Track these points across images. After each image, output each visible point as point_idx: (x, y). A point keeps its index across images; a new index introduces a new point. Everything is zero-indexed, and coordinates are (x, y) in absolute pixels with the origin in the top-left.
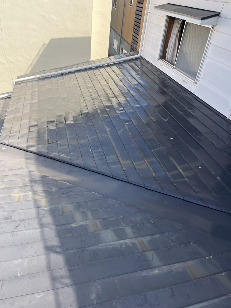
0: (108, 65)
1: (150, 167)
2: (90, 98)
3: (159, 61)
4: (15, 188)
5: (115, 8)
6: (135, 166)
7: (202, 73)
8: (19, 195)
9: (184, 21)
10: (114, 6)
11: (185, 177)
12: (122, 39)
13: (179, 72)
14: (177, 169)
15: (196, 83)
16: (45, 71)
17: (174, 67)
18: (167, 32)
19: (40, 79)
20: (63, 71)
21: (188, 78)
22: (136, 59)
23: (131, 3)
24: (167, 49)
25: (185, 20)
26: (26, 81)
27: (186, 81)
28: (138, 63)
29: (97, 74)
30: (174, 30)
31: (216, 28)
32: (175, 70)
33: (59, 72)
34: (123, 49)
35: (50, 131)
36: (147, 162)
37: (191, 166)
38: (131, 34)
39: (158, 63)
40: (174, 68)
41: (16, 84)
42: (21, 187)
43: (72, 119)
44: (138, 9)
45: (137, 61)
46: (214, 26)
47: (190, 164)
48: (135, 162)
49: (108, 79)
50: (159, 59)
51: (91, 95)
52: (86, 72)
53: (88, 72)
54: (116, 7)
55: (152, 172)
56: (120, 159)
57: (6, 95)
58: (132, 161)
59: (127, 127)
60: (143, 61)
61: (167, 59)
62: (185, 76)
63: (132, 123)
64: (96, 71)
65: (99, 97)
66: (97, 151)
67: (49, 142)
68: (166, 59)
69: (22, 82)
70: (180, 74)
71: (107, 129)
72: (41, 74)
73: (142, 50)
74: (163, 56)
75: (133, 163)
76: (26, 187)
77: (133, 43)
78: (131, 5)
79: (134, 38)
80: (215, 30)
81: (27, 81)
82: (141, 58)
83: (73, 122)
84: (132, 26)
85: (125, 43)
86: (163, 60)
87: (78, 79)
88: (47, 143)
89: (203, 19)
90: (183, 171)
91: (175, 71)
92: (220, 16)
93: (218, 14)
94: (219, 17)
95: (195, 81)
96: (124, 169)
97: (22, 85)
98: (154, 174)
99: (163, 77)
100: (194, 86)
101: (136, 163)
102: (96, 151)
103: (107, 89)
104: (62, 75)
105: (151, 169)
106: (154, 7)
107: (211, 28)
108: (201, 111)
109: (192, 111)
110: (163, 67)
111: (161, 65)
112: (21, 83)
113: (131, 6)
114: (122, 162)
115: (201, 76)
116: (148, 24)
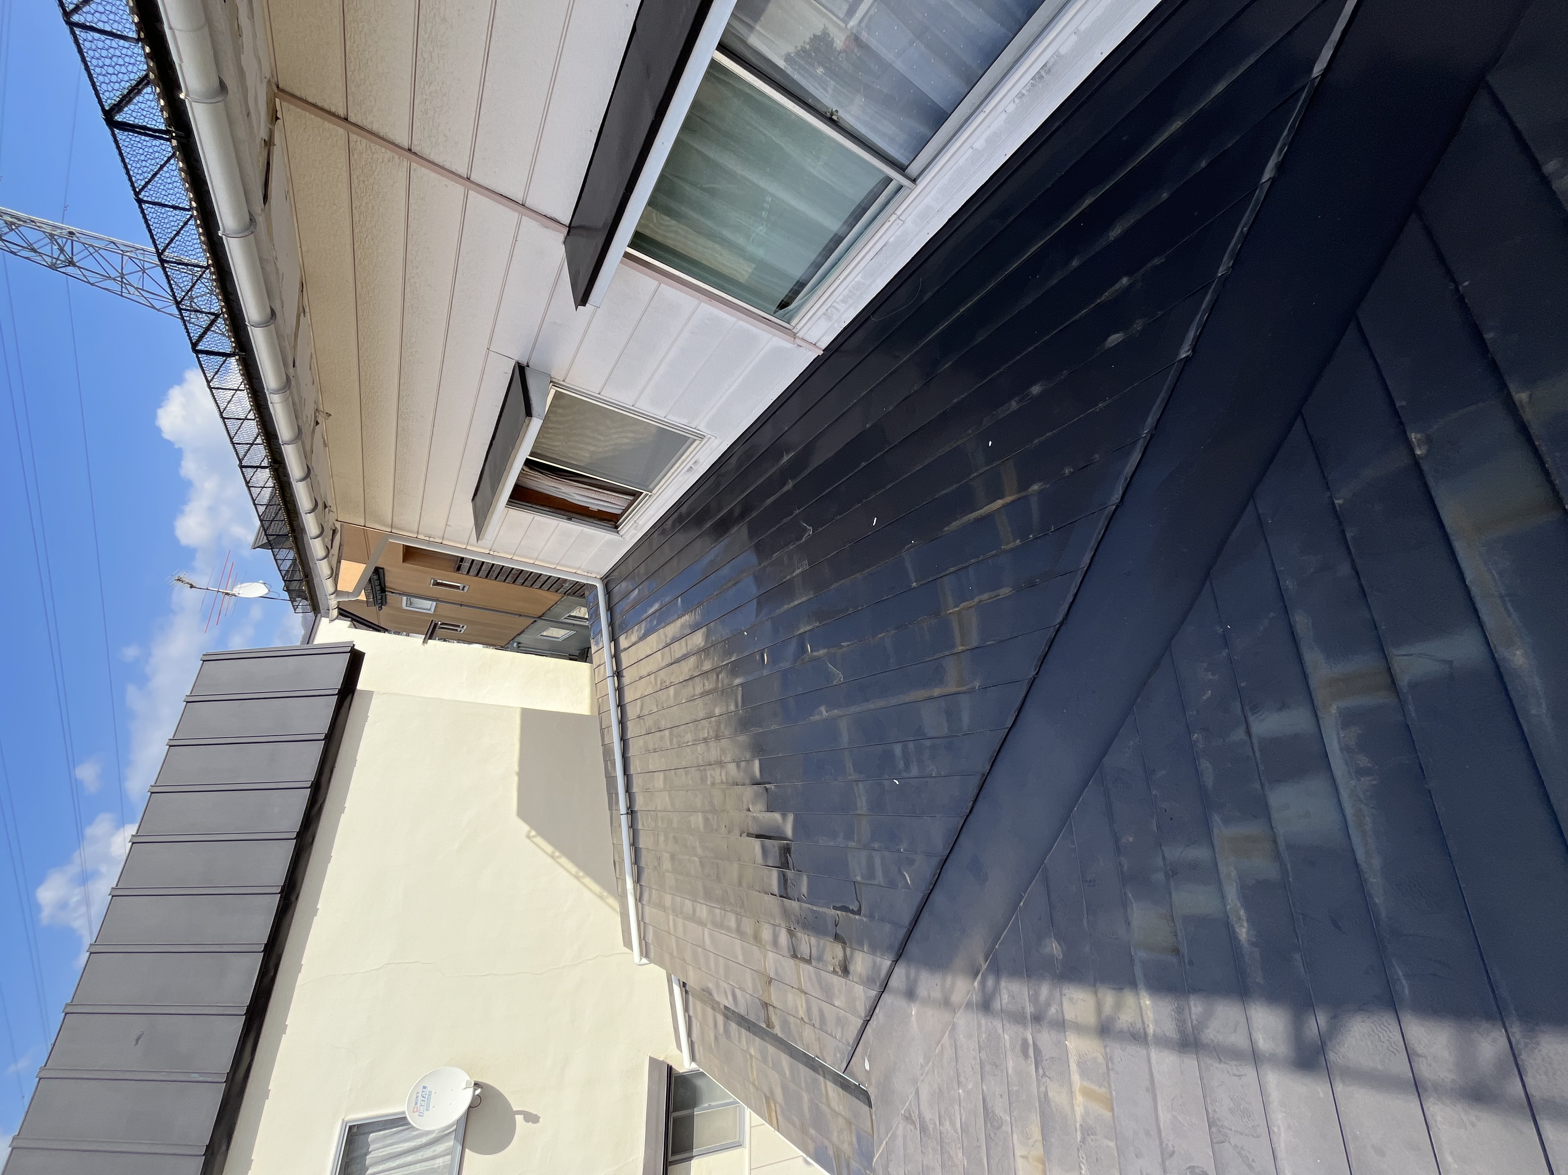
0: (618, 674)
1: (976, 600)
2: (712, 744)
3: (621, 533)
4: (1046, 1094)
5: (463, 627)
6: (968, 647)
7: (677, 419)
8: (1078, 1093)
9: (528, 463)
10: (459, 629)
11: (1024, 494)
12: (544, 617)
13: (664, 480)
14: (990, 516)
15: (702, 437)
16: (616, 859)
17: (645, 492)
18: (549, 507)
19: (638, 880)
20: (623, 809)
21: (683, 458)
22: (608, 593)
23: (458, 587)
24: (595, 508)
25: (527, 459)
26: (642, 924)
27: (690, 464)
28: (619, 589)
29: (641, 710)
30: (545, 487)
31: (558, 376)
32: (654, 492)
33: (624, 820)
34: (570, 616)
35: (813, 896)
36: (957, 606)
37: (981, 471)
38: (535, 592)
39: (627, 537)
40: (650, 494)
41: (647, 956)
42: (1041, 1071)
43: (777, 816)
44: (474, 571)
45: (616, 590)
46: (551, 382)
47: (975, 474)
48: (953, 646)
49: (659, 683)
50: (618, 532)
51: (705, 740)
52: (630, 740)
53: (630, 734)
54: (461, 626)
55: (997, 596)
56: (937, 692)
57: (677, 989)
58: (948, 653)
59: (822, 652)
60: (616, 574)
61: (621, 511)
62: (677, 465)
63: (807, 634)
64: (632, 712)
65: (712, 719)
66: (902, 762)
67: (856, 909)
68: (619, 512)
69: (642, 938)
70: (669, 478)
71: (824, 713)
72: (623, 873)
73: (586, 574)
74: (611, 521)
75: (955, 651)
76: (1040, 1052)
77: (559, 589)
78: (461, 588)
79: (546, 587)
80: (564, 381)
81: (641, 920)
82: (608, 580)
83: (791, 818)
84: (517, 590)
85: (557, 610)
86: (620, 521)
87: (651, 768)
88: (857, 917)
89: (529, 413)
90: (1002, 497)
91: (658, 494)
92: (526, 364)
93: (521, 370)
94: (528, 366)
95: (695, 440)
96: (977, 684)
97: (650, 937)
98: (1005, 591)
99: (670, 522)
100: (709, 443)
101: (958, 640)
102: (901, 765)
103: (690, 688)
104: (632, 811)
105: (985, 596)
106: (477, 541)
107: (556, 391)
108: (789, 429)
109: (788, 452)
110: (641, 522)
111: (635, 529)
112: (646, 942)
113: (463, 589)
114: (952, 689)
115: (685, 422)
116: (518, 556)
